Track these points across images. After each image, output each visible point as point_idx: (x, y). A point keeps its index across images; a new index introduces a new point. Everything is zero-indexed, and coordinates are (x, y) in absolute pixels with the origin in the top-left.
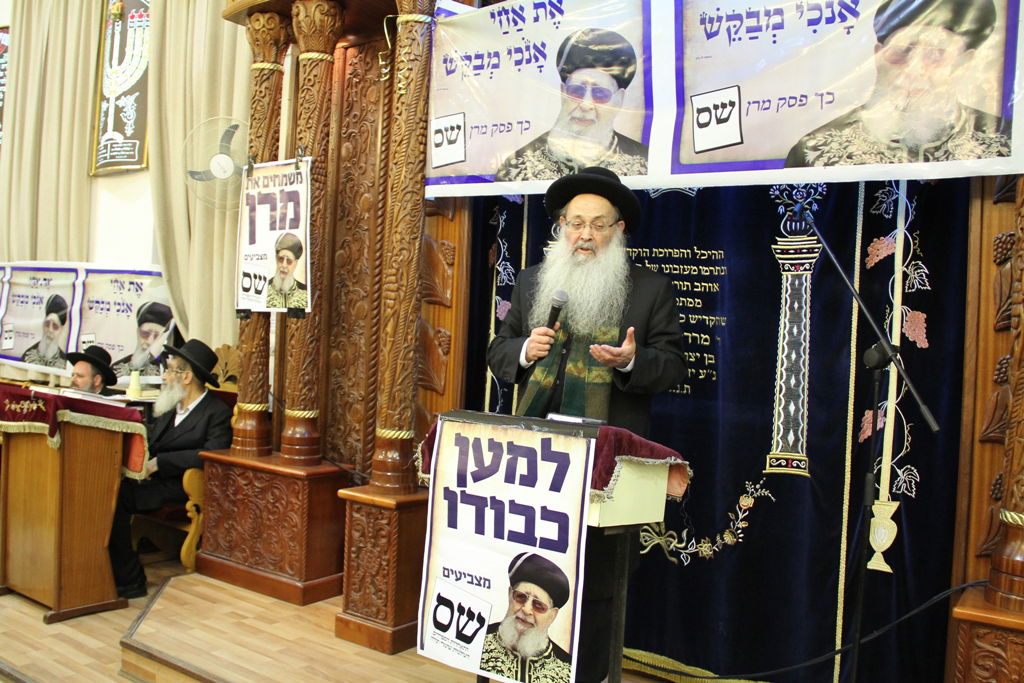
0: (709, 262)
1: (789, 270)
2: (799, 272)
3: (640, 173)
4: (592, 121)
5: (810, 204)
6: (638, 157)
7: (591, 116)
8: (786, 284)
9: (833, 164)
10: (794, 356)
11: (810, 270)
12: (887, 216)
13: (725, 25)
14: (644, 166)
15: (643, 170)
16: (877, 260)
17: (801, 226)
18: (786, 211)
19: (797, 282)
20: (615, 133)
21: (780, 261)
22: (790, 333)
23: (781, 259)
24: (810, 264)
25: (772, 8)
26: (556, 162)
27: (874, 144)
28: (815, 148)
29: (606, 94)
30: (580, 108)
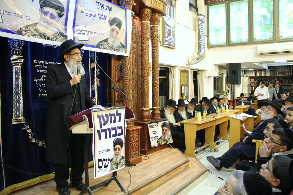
4: (50, 24)
6: (65, 38)
20: (58, 29)
27: (110, 46)
28: (101, 45)
29: (55, 17)
30: (46, 18)
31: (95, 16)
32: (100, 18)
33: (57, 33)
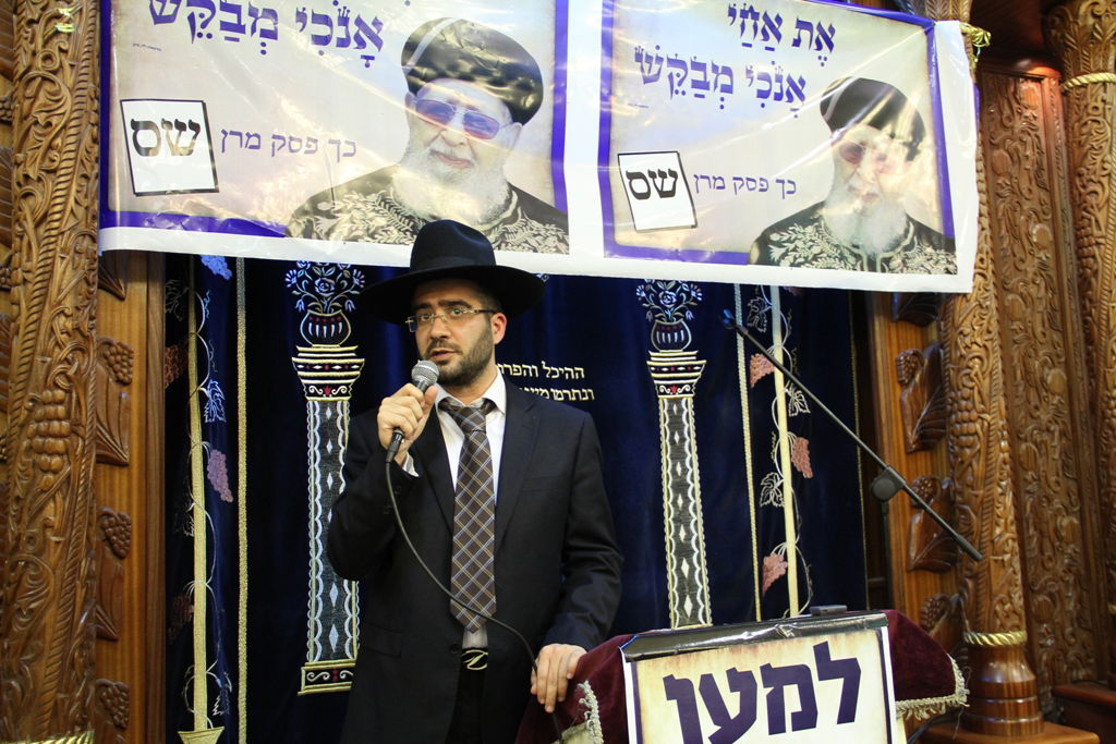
0: (562, 383)
2: (677, 396)
3: (558, 251)
4: (468, 163)
5: (683, 311)
6: (553, 226)
7: (464, 154)
8: (663, 411)
9: (799, 265)
10: (680, 502)
11: (690, 392)
12: (761, 330)
13: (666, 70)
14: (562, 240)
15: (562, 246)
16: (758, 377)
17: (673, 337)
18: (655, 318)
19: (675, 408)
20: (512, 188)
22: (674, 472)
24: (691, 384)
25: (720, 65)
26: (409, 217)
27: (837, 246)
28: (779, 244)
29: (490, 125)
30: (443, 138)
31: (727, 89)
32: (763, 94)
33: (506, 207)
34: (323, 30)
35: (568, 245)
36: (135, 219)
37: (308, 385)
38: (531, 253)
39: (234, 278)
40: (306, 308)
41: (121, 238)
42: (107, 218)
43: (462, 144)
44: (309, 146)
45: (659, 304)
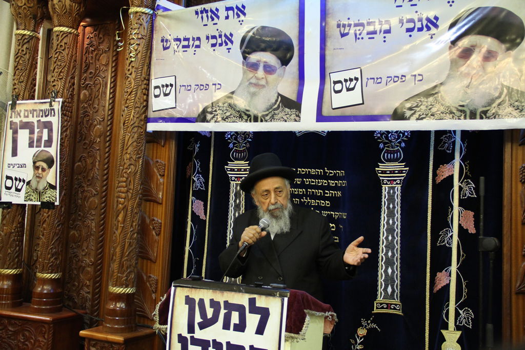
0: (335, 178)
1: (387, 184)
2: (393, 185)
3: (296, 121)
4: (263, 86)
5: (400, 143)
6: (294, 110)
7: (263, 82)
8: (385, 193)
9: (422, 119)
10: (390, 238)
11: (400, 184)
12: (448, 152)
14: (298, 116)
15: (297, 119)
16: (442, 178)
17: (394, 156)
18: (384, 147)
19: (392, 192)
20: (279, 95)
21: (381, 178)
22: (388, 223)
23: (381, 177)
24: (400, 180)
26: (239, 111)
27: (448, 107)
28: (411, 108)
29: (273, 68)
30: (256, 77)
33: (275, 103)
34: (214, 41)
35: (300, 118)
36: (156, 120)
37: (231, 177)
38: (284, 122)
39: (211, 136)
40: (233, 147)
41: (151, 127)
42: (148, 120)
43: (263, 78)
44: (206, 87)
45: (388, 140)
